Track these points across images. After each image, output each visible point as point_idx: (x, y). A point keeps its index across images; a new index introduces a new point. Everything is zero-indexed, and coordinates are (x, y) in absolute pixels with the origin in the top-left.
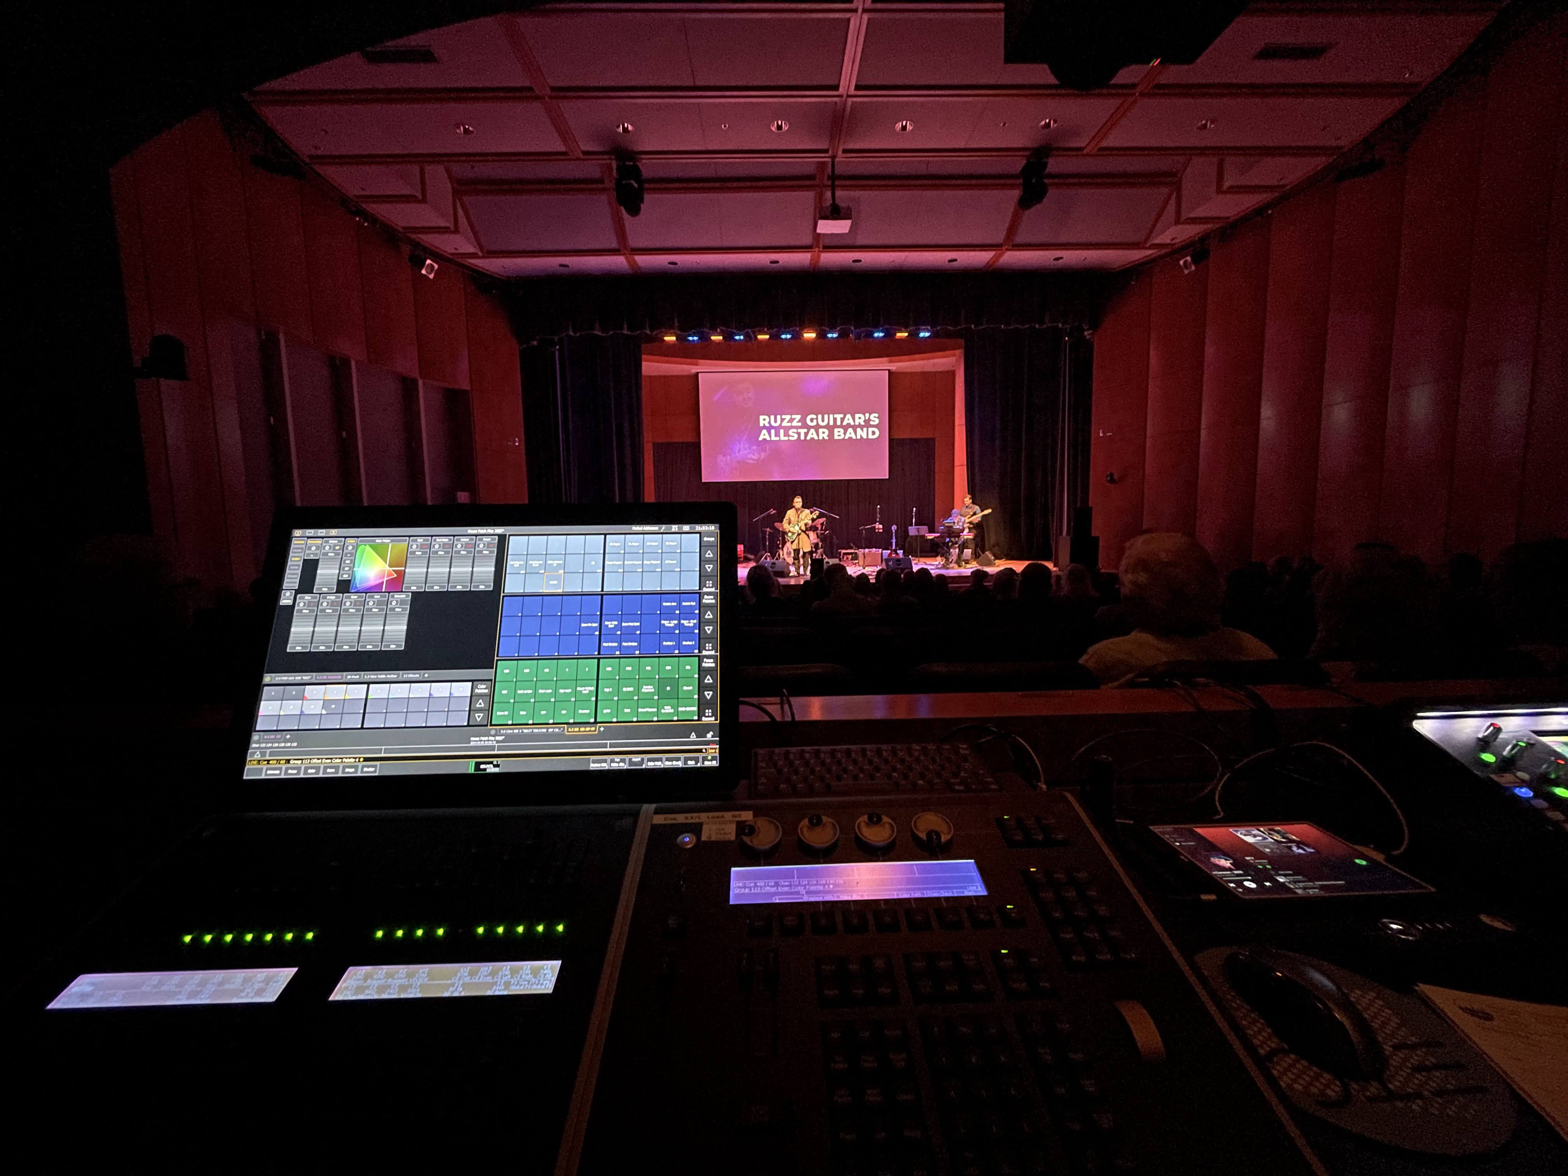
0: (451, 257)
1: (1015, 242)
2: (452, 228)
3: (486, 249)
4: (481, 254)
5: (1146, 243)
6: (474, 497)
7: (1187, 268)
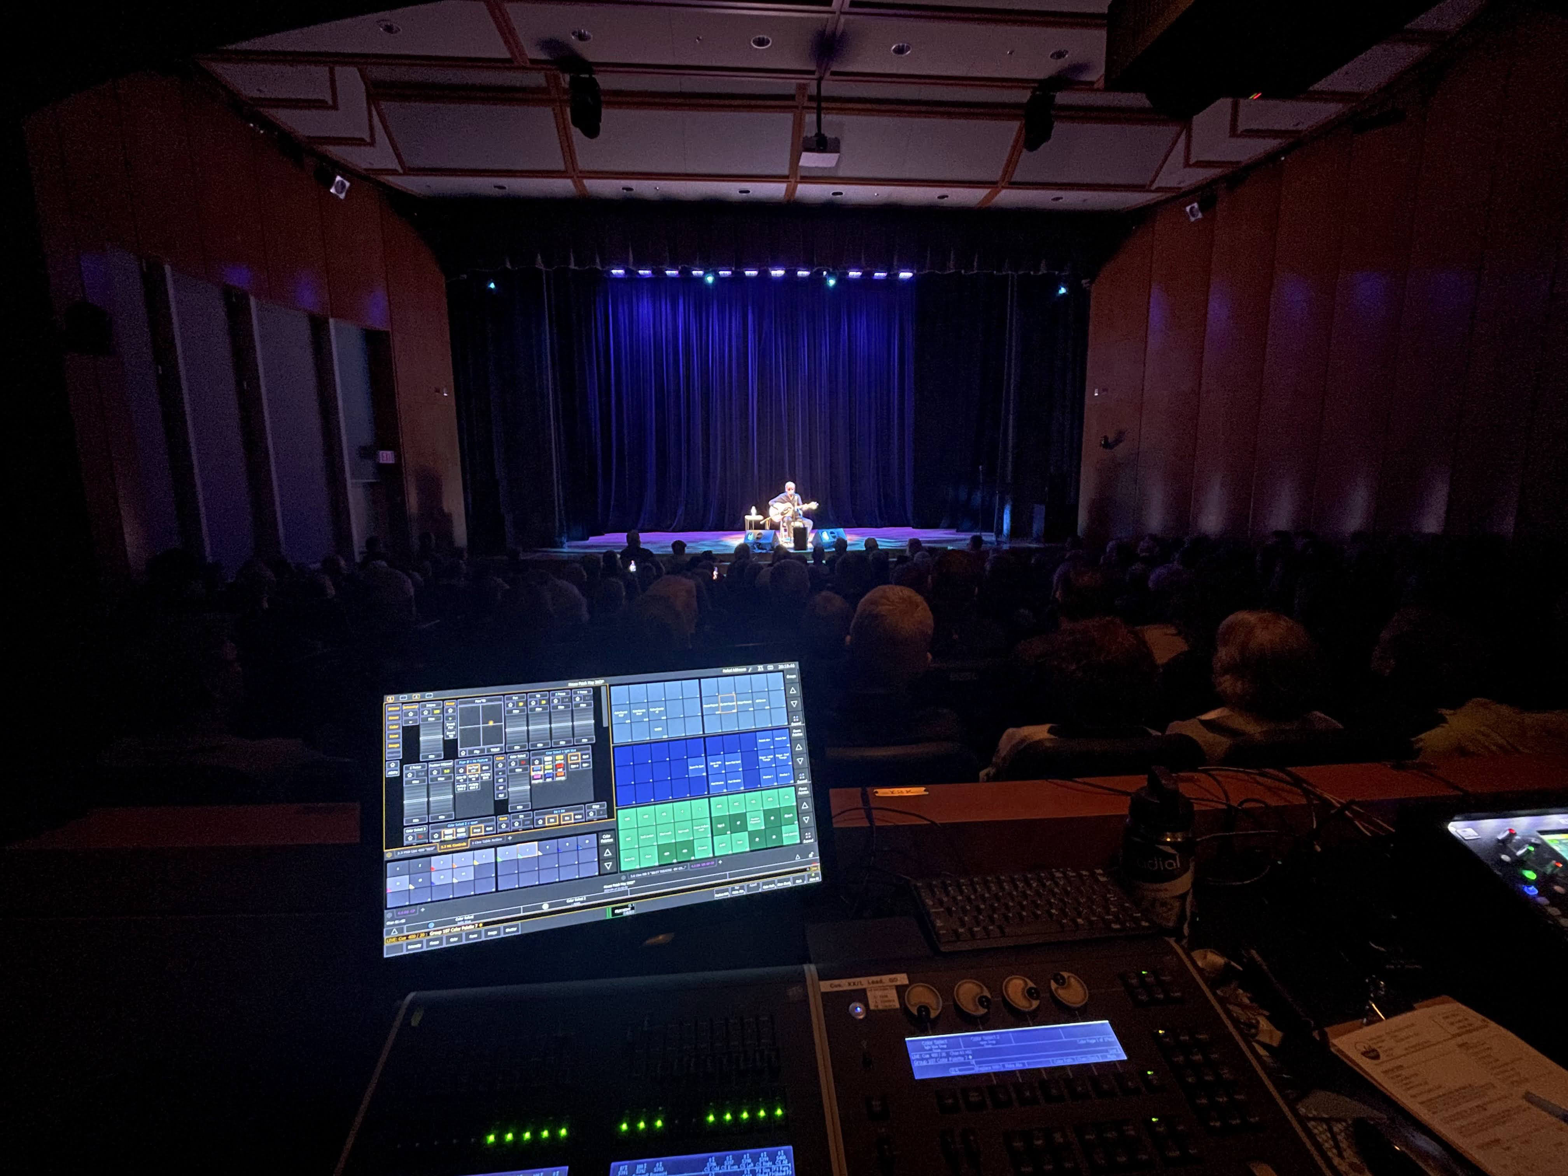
0: (364, 173)
1: (1013, 180)
2: (368, 140)
3: (407, 165)
4: (401, 171)
5: (1151, 185)
6: (398, 457)
7: (1193, 216)
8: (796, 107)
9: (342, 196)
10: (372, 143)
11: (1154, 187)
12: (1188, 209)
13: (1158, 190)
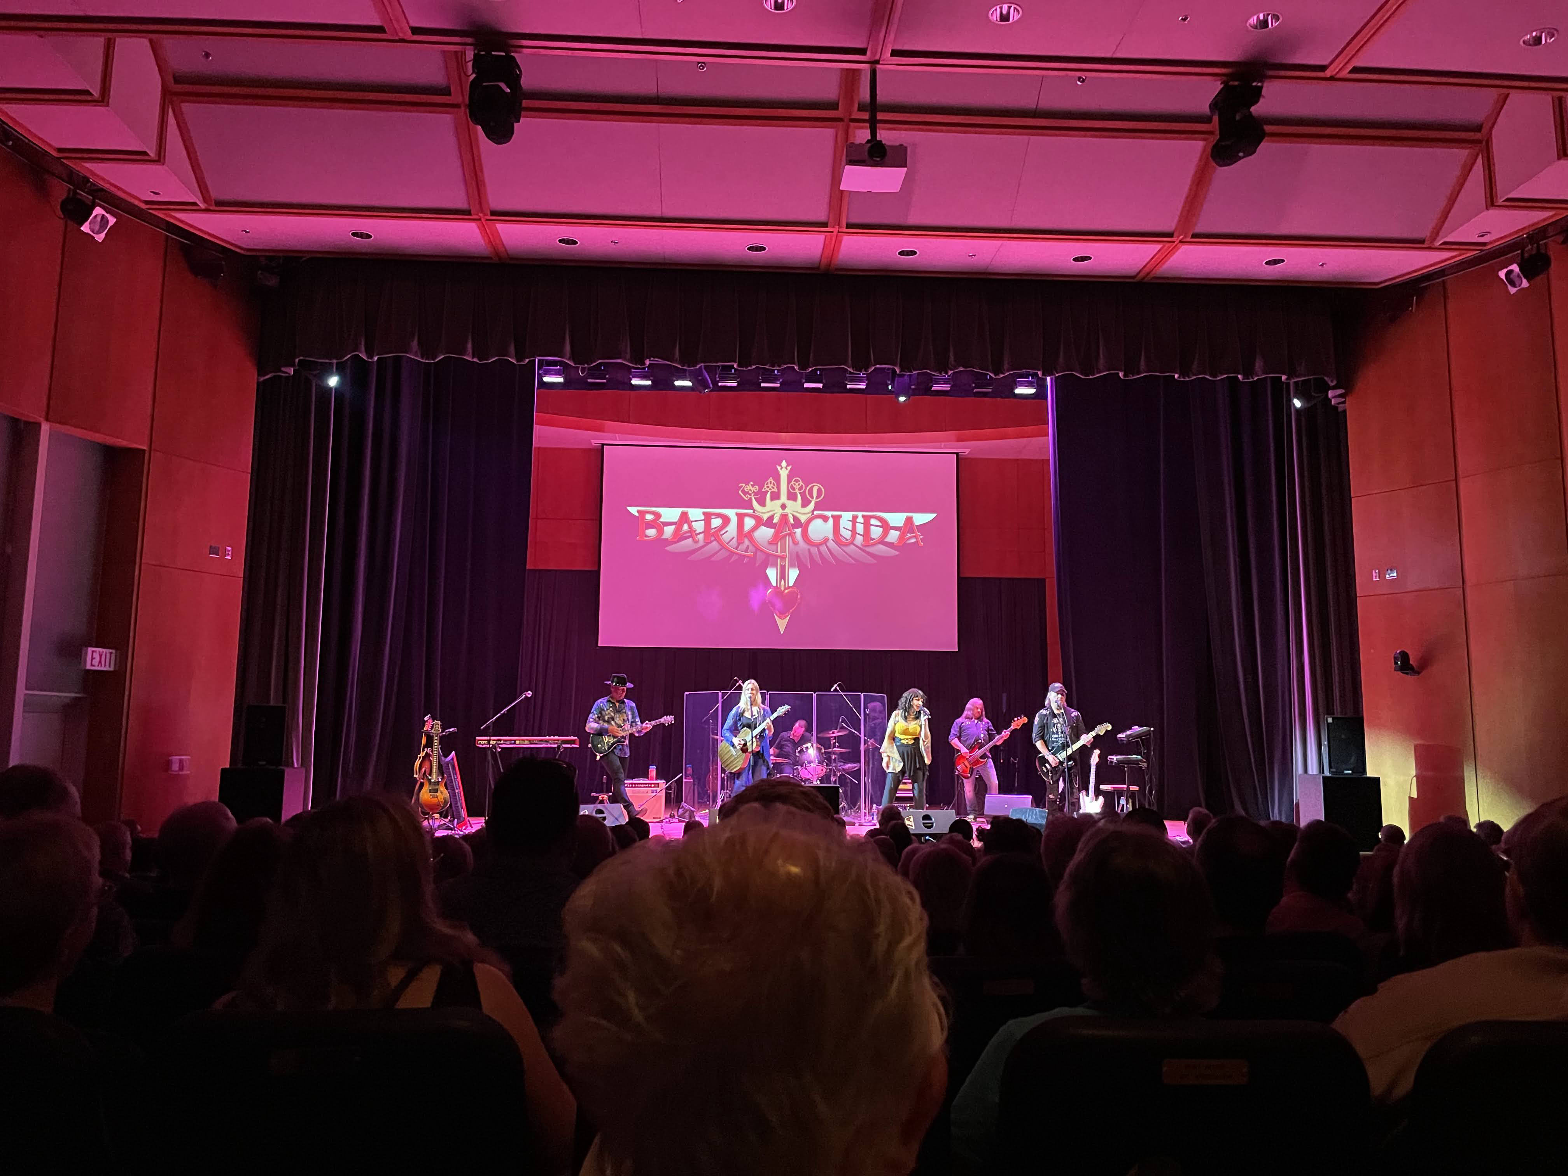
0: (143, 206)
1: (1198, 229)
2: (152, 154)
3: (214, 194)
4: (202, 206)
5: (1434, 240)
6: (122, 660)
7: (1513, 284)
8: (840, 120)
9: (100, 238)
10: (160, 159)
11: (1438, 244)
12: (1502, 274)
13: (1447, 246)
